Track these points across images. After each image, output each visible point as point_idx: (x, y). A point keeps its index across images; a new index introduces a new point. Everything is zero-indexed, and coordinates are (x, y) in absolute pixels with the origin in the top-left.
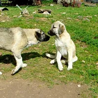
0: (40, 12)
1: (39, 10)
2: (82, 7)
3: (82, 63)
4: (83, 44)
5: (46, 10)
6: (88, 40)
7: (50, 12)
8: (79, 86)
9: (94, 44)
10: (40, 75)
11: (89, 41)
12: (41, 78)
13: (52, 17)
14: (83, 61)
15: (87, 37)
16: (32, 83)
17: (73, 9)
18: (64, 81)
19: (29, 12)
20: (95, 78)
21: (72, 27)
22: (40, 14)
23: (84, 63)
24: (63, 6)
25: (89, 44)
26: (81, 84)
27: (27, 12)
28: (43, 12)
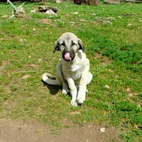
0: (41, 11)
1: (40, 8)
2: (101, 5)
3: (106, 89)
4: (106, 58)
5: (50, 8)
6: (112, 53)
7: (55, 11)
8: (103, 130)
9: (121, 59)
10: (39, 111)
11: (114, 54)
12: (40, 116)
13: (59, 18)
14: (106, 86)
15: (111, 48)
16: (25, 126)
17: (88, 7)
18: (77, 121)
20: (127, 115)
21: (87, 33)
22: (41, 14)
24: (75, 3)
25: (113, 58)
26: (106, 127)
27: (22, 10)
28: (45, 11)
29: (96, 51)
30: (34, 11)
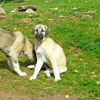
0: (21, 11)
1: (19, 8)
5: (29, 7)
7: (35, 10)
9: (92, 50)
13: (38, 16)
14: (75, 70)
16: (14, 96)
19: (6, 12)
22: (21, 14)
23: (76, 73)
25: (85, 49)
28: (25, 10)
29: (71, 44)
30: (14, 11)
